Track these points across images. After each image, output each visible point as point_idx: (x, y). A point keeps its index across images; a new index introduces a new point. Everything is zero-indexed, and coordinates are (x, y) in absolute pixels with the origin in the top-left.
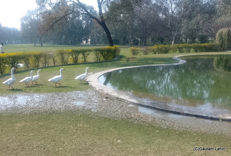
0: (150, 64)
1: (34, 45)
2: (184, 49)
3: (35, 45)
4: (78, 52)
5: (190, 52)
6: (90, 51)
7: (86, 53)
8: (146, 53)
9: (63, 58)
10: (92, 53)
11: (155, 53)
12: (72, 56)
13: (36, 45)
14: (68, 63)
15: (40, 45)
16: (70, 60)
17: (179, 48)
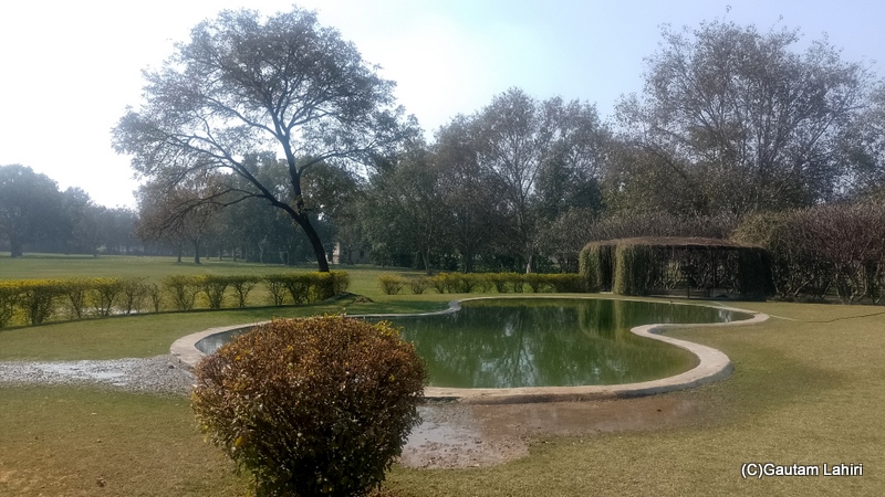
0: (391, 312)
1: (175, 259)
2: (508, 285)
3: (179, 260)
4: (222, 283)
5: (521, 292)
6: (254, 280)
7: (245, 286)
8: (419, 291)
9: (181, 296)
10: (259, 285)
11: (442, 292)
12: (207, 290)
13: (183, 259)
14: (195, 308)
15: (192, 260)
16: (201, 300)
17: (496, 281)
